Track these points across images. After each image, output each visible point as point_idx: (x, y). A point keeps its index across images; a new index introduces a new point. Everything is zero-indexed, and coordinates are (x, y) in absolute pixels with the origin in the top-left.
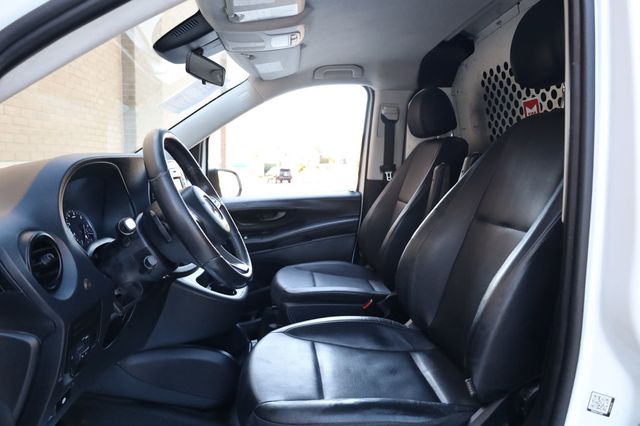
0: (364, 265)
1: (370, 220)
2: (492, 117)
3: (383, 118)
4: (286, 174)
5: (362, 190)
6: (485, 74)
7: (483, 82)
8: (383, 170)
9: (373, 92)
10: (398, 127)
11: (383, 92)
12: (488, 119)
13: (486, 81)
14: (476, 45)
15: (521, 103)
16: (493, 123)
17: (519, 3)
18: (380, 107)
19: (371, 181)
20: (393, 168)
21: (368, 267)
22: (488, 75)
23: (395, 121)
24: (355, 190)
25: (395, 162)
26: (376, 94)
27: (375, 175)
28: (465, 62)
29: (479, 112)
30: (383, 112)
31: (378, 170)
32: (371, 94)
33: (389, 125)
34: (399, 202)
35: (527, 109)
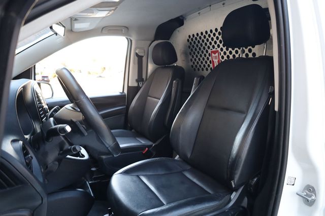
0: (131, 130)
1: (134, 107)
2: (193, 57)
3: (137, 54)
4: (46, 79)
5: (126, 91)
6: (189, 36)
7: (188, 40)
8: (137, 81)
9: (131, 41)
10: (144, 59)
11: (137, 41)
12: (191, 57)
13: (190, 40)
14: (185, 22)
15: (210, 51)
16: (193, 59)
17: (210, 6)
18: (136, 49)
19: (131, 87)
20: (142, 80)
21: (133, 131)
22: (192, 37)
23: (142, 57)
24: (122, 91)
25: (143, 77)
26: (133, 42)
27: (133, 83)
28: (178, 29)
29: (185, 53)
30: (137, 52)
31: (135, 81)
32: (130, 42)
33: (140, 58)
34: (149, 98)
35: (213, 54)
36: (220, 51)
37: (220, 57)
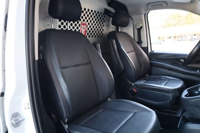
15: (80, 23)
35: (82, 25)
36: (87, 24)
37: (87, 28)
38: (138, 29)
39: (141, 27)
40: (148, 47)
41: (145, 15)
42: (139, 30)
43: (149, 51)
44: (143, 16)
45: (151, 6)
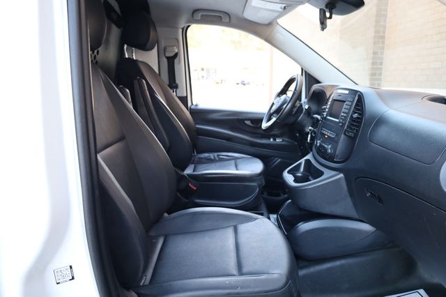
38: (168, 58)
39: (176, 55)
40: (187, 96)
41: (183, 29)
42: (171, 60)
43: (189, 104)
44: (181, 30)
45: (202, 16)
